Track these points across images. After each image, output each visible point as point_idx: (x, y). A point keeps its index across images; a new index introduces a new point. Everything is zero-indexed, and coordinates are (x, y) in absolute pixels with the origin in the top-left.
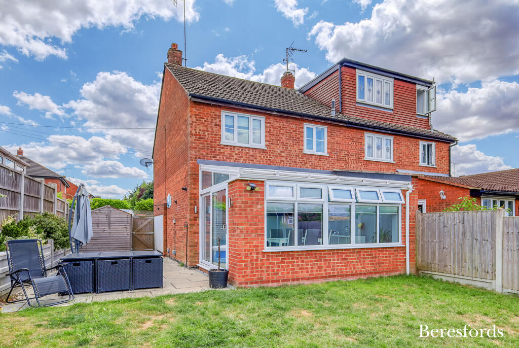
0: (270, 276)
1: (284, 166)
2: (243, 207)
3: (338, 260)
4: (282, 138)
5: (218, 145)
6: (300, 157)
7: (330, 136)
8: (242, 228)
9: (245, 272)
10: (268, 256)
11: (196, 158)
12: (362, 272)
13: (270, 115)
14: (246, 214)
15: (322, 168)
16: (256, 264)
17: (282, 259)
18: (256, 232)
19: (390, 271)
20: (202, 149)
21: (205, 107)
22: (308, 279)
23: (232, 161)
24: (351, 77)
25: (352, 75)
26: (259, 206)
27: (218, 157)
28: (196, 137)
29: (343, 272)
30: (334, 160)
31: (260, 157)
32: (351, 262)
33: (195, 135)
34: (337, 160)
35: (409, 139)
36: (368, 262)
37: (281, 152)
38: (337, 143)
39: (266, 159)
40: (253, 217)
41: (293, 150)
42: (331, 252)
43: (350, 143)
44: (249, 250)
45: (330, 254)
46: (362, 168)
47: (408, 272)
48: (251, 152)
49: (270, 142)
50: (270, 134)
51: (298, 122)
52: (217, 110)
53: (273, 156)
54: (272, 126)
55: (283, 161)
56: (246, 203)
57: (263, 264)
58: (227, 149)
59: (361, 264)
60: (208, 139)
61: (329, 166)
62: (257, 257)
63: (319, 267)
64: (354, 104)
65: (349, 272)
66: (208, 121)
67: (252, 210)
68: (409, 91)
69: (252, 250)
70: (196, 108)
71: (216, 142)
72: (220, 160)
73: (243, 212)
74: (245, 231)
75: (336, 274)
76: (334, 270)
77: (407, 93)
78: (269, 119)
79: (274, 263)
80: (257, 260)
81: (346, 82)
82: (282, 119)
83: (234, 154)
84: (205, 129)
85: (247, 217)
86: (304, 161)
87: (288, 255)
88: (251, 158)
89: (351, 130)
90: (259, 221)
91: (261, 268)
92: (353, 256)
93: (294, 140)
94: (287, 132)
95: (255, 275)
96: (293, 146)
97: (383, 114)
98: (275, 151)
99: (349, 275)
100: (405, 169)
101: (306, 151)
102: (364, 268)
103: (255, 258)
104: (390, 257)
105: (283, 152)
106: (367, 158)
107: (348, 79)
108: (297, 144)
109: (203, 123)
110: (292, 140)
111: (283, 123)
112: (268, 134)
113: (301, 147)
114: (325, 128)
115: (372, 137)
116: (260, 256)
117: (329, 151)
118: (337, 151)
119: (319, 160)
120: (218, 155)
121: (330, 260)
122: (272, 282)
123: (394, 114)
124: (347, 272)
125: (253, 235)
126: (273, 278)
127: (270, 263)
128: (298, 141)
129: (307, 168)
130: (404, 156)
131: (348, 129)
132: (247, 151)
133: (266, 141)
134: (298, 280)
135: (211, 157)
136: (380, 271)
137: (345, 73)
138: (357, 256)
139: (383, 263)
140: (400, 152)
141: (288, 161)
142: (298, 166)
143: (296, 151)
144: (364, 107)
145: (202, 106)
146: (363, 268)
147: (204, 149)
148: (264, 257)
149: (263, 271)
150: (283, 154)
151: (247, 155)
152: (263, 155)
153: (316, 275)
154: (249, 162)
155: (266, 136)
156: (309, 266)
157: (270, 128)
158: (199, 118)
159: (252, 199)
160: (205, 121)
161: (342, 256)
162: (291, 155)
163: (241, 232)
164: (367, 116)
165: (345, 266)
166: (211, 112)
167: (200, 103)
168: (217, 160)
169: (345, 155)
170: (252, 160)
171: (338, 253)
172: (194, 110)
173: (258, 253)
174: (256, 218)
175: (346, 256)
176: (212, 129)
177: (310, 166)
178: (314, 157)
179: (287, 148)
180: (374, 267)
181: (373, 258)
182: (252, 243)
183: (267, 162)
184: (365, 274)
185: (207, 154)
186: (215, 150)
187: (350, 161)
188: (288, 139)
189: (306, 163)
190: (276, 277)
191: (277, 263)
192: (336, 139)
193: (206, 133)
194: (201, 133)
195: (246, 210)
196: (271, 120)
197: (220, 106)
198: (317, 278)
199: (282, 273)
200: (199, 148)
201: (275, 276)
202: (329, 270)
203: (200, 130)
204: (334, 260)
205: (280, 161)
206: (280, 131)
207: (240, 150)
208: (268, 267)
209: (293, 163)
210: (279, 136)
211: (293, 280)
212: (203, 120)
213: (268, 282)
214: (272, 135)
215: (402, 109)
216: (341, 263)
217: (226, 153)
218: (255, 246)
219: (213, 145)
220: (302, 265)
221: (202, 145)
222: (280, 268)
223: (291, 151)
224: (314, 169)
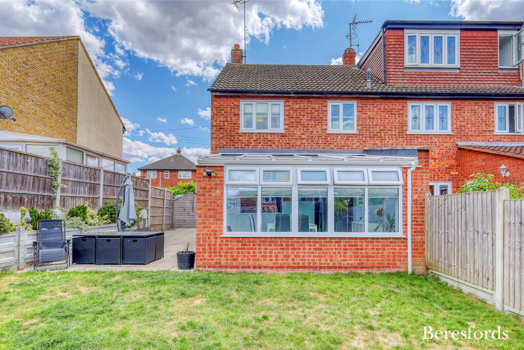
0: (229, 261)
1: (304, 148)
2: (201, 193)
3: (310, 249)
4: (302, 120)
5: (237, 133)
6: (323, 137)
7: (361, 111)
8: (201, 213)
9: (203, 256)
10: (227, 241)
11: (216, 147)
12: (342, 265)
13: (290, 97)
14: (204, 199)
15: (350, 148)
16: (215, 249)
17: (242, 245)
18: (215, 217)
19: (383, 267)
20: (222, 138)
21: (225, 99)
22: (272, 267)
23: (250, 147)
24: (396, 40)
25: (398, 37)
26: (218, 191)
27: (237, 145)
28: (216, 128)
29: (315, 263)
30: (365, 137)
31: (279, 141)
32: (327, 253)
33: (215, 126)
34: (370, 137)
35: (476, 102)
36: (351, 254)
37: (301, 134)
38: (369, 118)
39: (285, 143)
40: (211, 202)
41: (315, 131)
42: (301, 241)
43: (387, 116)
44: (207, 235)
45: (300, 242)
46: (404, 144)
47: (410, 270)
48: (269, 138)
49: (290, 125)
50: (289, 117)
51: (320, 101)
52: (236, 101)
53: (292, 139)
54: (292, 108)
55: (304, 143)
56: (205, 188)
57: (222, 249)
58: (245, 136)
59: (341, 256)
60: (227, 128)
61: (359, 144)
62: (216, 242)
63: (285, 256)
64: (401, 70)
65: (324, 264)
66: (228, 112)
67: (210, 195)
68: (485, 41)
69: (211, 234)
70: (216, 101)
71: (234, 131)
72: (238, 148)
73: (202, 198)
74: (204, 215)
75: (306, 265)
76: (305, 260)
77: (483, 44)
78: (288, 101)
79: (233, 249)
80: (215, 245)
81: (391, 46)
82: (303, 100)
83: (252, 140)
84: (225, 120)
85: (205, 202)
86: (328, 141)
87: (249, 242)
88: (269, 143)
89: (389, 101)
90: (218, 206)
91: (220, 252)
92: (330, 246)
93: (316, 120)
94: (308, 113)
95: (212, 260)
96: (315, 127)
97: (444, 76)
98: (294, 134)
99: (325, 267)
100: (470, 140)
101: (330, 130)
102: (346, 260)
103: (213, 243)
104: (384, 250)
105: (304, 134)
106: (410, 131)
107: (393, 43)
108: (320, 124)
109: (223, 115)
110: (314, 120)
111: (304, 104)
112: (287, 117)
113: (324, 127)
114: (355, 103)
115: (419, 106)
116: (219, 241)
117: (360, 127)
118: (369, 128)
119: (346, 139)
120: (236, 143)
121: (299, 249)
122: (231, 267)
123: (462, 74)
124: (321, 264)
125: (212, 220)
126: (232, 263)
127: (229, 249)
128: (321, 121)
129: (332, 148)
130: (468, 124)
131: (384, 101)
132: (265, 137)
133: (285, 124)
134: (260, 267)
135: (230, 145)
136: (369, 265)
137: (389, 37)
138: (334, 246)
139: (373, 257)
140: (462, 119)
141: (309, 143)
142: (320, 147)
143: (318, 132)
144: (416, 72)
145: (222, 99)
146: (343, 260)
147: (224, 138)
148: (222, 241)
149: (221, 256)
150: (303, 136)
151: (264, 141)
152: (281, 139)
153: (281, 264)
154: (267, 148)
155: (285, 120)
156: (273, 254)
157: (290, 110)
158: (220, 110)
159: (210, 185)
160: (225, 112)
161: (315, 246)
162: (313, 136)
163: (200, 216)
164: (420, 82)
165: (318, 257)
166: (230, 103)
167: (220, 97)
168: (236, 148)
169: (381, 130)
170: (270, 145)
171: (309, 242)
172: (215, 103)
173: (216, 238)
174: (215, 203)
175: (320, 245)
176: (231, 119)
177: (335, 146)
178: (340, 137)
179: (309, 129)
180: (360, 260)
181: (358, 249)
182: (210, 227)
183: (286, 146)
184: (346, 268)
185: (227, 143)
186: (234, 138)
187: (387, 137)
188: (309, 120)
189: (331, 144)
190: (236, 263)
191: (237, 249)
192: (369, 113)
193: (226, 123)
194: (222, 124)
195: (204, 195)
196: (291, 103)
197: (238, 97)
198: (282, 267)
199: (242, 260)
200: (220, 138)
201: (234, 262)
202: (297, 260)
203: (220, 121)
204: (304, 249)
205: (300, 144)
206: (300, 113)
207: (258, 136)
208: (227, 252)
209: (314, 145)
210: (299, 118)
211: (255, 267)
212: (223, 112)
213: (226, 267)
214: (291, 117)
215: (475, 65)
216: (313, 253)
217: (244, 140)
218: (213, 231)
219: (232, 134)
220: (265, 253)
221: (222, 135)
222: (240, 254)
223: (313, 132)
224: (340, 149)
